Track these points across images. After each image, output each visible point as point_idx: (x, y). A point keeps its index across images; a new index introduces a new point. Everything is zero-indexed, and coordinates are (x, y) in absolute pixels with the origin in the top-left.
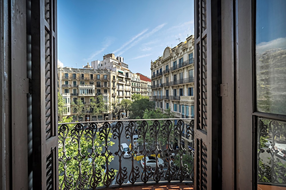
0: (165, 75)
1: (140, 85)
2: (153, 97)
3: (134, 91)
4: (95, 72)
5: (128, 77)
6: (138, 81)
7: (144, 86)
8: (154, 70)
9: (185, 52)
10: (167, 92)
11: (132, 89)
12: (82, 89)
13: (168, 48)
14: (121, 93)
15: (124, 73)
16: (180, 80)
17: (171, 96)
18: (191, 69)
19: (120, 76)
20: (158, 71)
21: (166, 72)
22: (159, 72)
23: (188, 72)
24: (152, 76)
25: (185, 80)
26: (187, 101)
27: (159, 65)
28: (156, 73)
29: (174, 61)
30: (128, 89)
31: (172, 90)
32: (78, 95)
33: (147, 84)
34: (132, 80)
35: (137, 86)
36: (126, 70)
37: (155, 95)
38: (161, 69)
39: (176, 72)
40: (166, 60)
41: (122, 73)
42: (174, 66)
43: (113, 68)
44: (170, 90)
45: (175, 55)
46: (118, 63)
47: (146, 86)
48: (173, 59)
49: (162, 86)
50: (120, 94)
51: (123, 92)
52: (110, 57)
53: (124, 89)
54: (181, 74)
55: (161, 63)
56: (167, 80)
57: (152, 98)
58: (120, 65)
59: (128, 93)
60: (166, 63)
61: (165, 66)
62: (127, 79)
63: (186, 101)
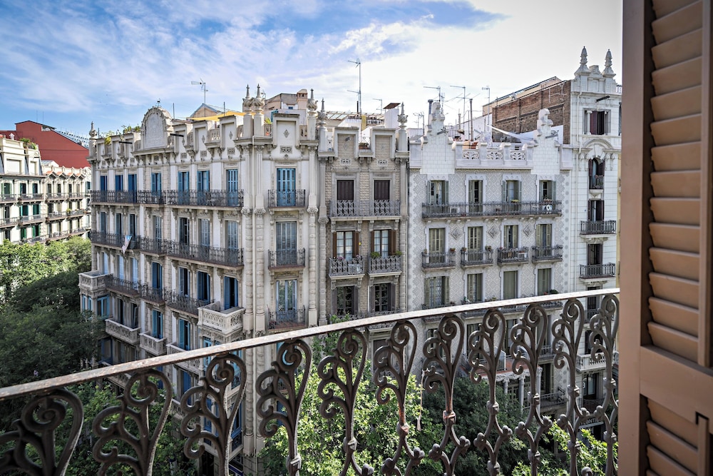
0: (149, 210)
1: (42, 190)
6: (30, 174)
8: (105, 171)
9: (217, 156)
10: (157, 270)
20: (119, 179)
21: (153, 199)
22: (126, 187)
23: (223, 225)
25: (214, 253)
26: (220, 328)
27: (124, 158)
28: (111, 185)
29: (181, 170)
31: (173, 269)
35: (24, 197)
37: (107, 273)
38: (133, 179)
39: (188, 214)
40: (153, 156)
42: (181, 190)
45: (182, 148)
48: (178, 161)
49: (136, 245)
54: (204, 225)
55: (130, 155)
56: (154, 225)
57: (91, 287)
60: (153, 164)
61: (149, 172)
63: (216, 327)
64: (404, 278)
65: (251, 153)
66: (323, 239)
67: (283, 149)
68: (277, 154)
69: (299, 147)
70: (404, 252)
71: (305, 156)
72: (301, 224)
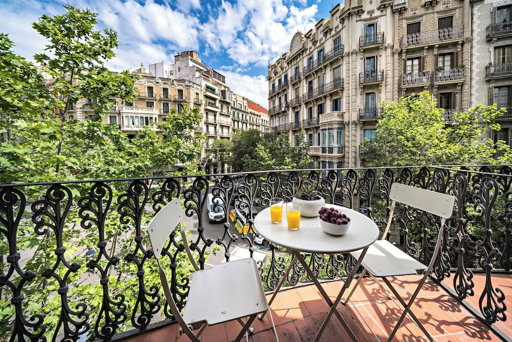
0: (294, 85)
1: (248, 118)
2: (273, 128)
3: (236, 127)
4: (158, 83)
5: (224, 98)
6: (244, 110)
7: (255, 120)
8: (274, 80)
9: (328, 36)
10: (297, 115)
11: (232, 122)
12: (130, 115)
13: (298, 34)
14: (211, 129)
15: (217, 91)
16: (319, 88)
17: (303, 120)
18: (338, 65)
19: (208, 94)
20: (280, 80)
21: (295, 78)
22: (283, 80)
23: (332, 72)
24: (270, 91)
25: (327, 86)
26: (331, 120)
27: (282, 69)
28: (277, 84)
29: (309, 57)
30: (226, 123)
31: (305, 109)
32: (120, 128)
33: (260, 116)
34: (233, 106)
35: (243, 119)
36: (221, 85)
37: (275, 126)
38: (286, 76)
39: (313, 76)
40: (295, 58)
41: (213, 91)
42: (309, 65)
43: (195, 78)
44: (302, 111)
45: (310, 44)
46: (205, 70)
47: (258, 121)
48: (308, 52)
49: (287, 107)
50: (209, 130)
51: (215, 127)
52: (190, 57)
53: (217, 121)
54: (321, 78)
55: (285, 65)
56: (296, 93)
58: (209, 75)
59: (225, 130)
60: (295, 62)
61: (293, 68)
62: (224, 102)
63: (329, 121)
64: (466, 87)
65: (349, 20)
66: (397, 64)
67: (369, 13)
68: (365, 16)
69: (379, 9)
70: (468, 66)
71: (383, 14)
72: (380, 56)
